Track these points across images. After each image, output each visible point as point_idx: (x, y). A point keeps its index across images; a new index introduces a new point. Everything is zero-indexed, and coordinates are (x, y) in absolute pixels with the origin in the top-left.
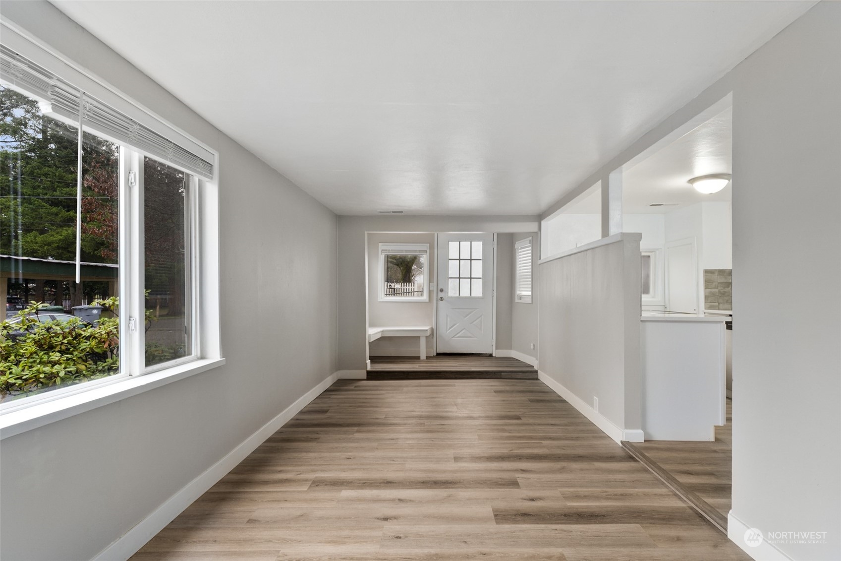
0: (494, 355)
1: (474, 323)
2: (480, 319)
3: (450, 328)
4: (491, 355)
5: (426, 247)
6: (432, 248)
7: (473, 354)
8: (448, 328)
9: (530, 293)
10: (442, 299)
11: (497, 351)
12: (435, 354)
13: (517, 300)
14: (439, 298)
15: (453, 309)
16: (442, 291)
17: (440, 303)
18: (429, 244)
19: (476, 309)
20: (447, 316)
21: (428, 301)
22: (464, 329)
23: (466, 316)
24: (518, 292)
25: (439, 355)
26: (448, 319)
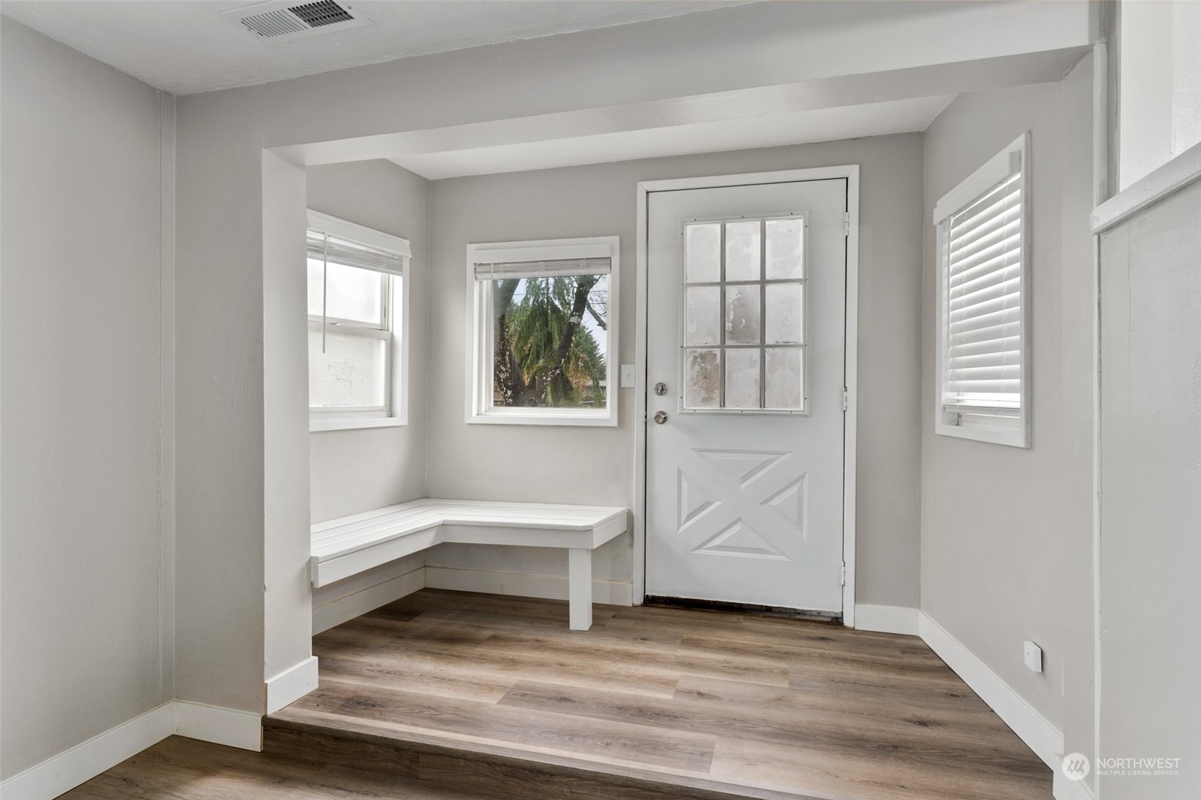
0: (848, 622)
1: (775, 502)
2: (795, 489)
3: (690, 516)
4: (837, 622)
5: (606, 245)
6: (627, 249)
7: (769, 609)
8: (685, 514)
9: (1014, 400)
10: (662, 418)
11: (860, 607)
12: (639, 600)
13: (942, 427)
14: (652, 414)
15: (699, 451)
16: (662, 390)
17: (657, 430)
18: (617, 238)
19: (783, 454)
20: (680, 473)
21: (615, 424)
22: (739, 520)
23: (744, 479)
24: (946, 396)
25: (650, 601)
26: (685, 485)
